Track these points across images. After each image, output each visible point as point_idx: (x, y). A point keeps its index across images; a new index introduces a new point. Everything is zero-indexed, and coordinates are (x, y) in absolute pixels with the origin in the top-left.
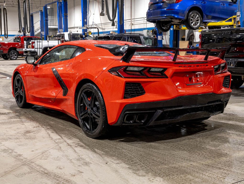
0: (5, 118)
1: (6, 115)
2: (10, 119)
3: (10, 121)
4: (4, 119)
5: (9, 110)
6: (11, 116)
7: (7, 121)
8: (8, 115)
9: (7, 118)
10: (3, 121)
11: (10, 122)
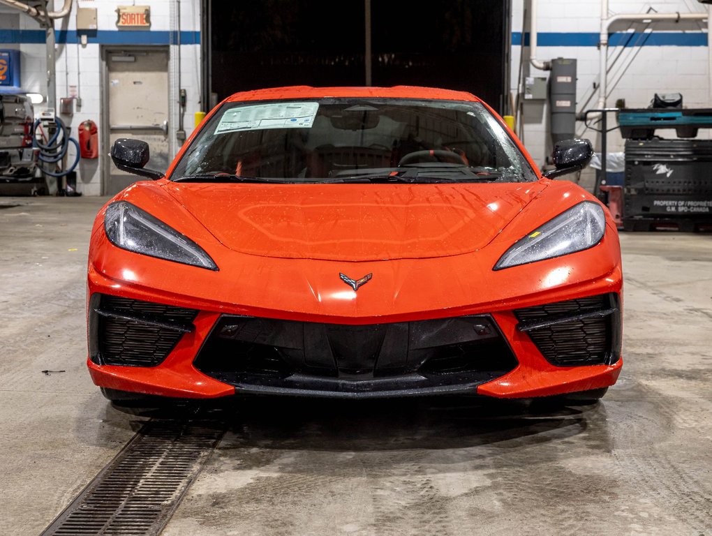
0: (671, 358)
1: (668, 367)
2: (655, 355)
3: (656, 347)
4: (675, 357)
5: (649, 388)
6: (650, 364)
7: (667, 349)
8: (660, 367)
9: (663, 358)
10: (679, 349)
11: (657, 345)
